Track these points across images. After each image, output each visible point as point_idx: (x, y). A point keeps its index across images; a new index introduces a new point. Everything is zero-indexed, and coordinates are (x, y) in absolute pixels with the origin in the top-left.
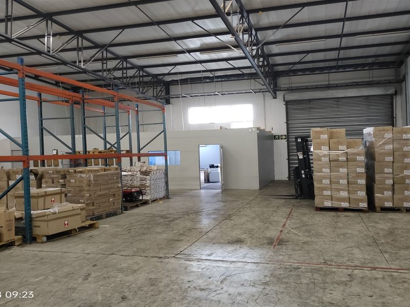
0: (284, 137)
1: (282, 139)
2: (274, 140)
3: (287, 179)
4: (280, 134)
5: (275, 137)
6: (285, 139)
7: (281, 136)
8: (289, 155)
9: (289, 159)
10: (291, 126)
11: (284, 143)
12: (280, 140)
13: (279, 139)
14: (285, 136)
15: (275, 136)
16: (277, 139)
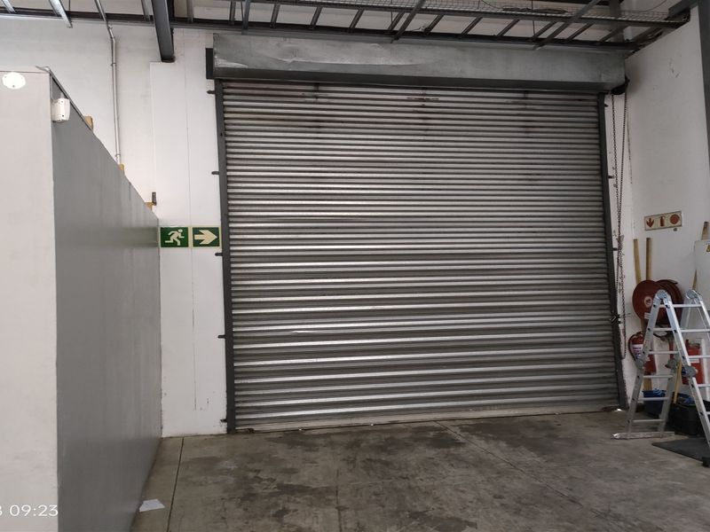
0: (208, 237)
1: (197, 243)
2: (165, 252)
3: (222, 428)
4: (190, 224)
5: (166, 237)
6: (214, 244)
7: (197, 231)
8: (229, 319)
9: (229, 337)
10: (237, 188)
11: (209, 262)
12: (191, 251)
13: (184, 244)
14: (214, 230)
15: (166, 233)
16: (174, 245)
